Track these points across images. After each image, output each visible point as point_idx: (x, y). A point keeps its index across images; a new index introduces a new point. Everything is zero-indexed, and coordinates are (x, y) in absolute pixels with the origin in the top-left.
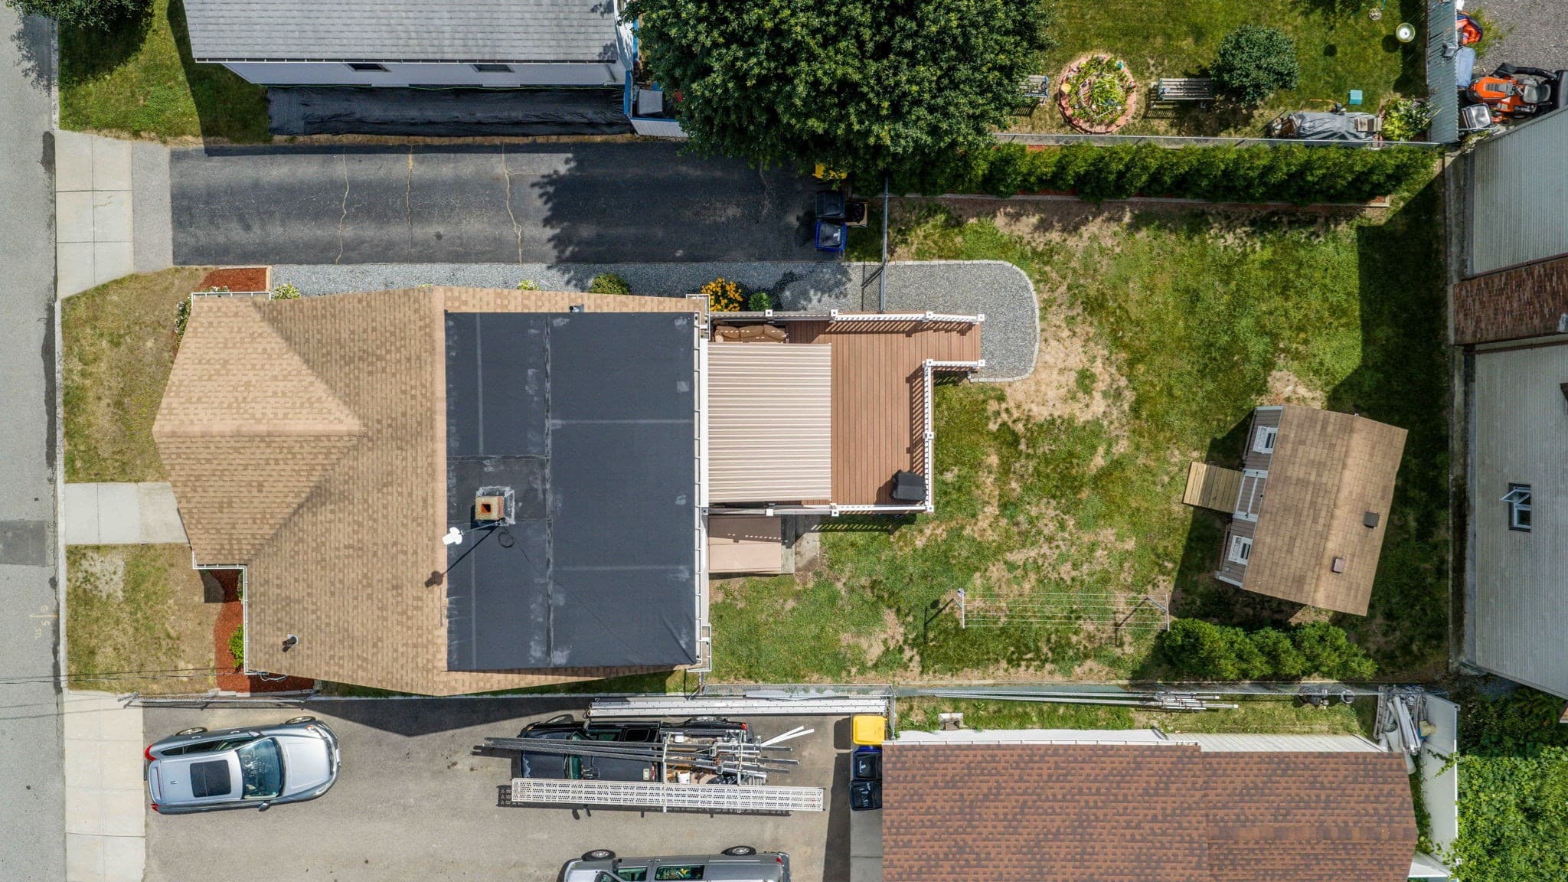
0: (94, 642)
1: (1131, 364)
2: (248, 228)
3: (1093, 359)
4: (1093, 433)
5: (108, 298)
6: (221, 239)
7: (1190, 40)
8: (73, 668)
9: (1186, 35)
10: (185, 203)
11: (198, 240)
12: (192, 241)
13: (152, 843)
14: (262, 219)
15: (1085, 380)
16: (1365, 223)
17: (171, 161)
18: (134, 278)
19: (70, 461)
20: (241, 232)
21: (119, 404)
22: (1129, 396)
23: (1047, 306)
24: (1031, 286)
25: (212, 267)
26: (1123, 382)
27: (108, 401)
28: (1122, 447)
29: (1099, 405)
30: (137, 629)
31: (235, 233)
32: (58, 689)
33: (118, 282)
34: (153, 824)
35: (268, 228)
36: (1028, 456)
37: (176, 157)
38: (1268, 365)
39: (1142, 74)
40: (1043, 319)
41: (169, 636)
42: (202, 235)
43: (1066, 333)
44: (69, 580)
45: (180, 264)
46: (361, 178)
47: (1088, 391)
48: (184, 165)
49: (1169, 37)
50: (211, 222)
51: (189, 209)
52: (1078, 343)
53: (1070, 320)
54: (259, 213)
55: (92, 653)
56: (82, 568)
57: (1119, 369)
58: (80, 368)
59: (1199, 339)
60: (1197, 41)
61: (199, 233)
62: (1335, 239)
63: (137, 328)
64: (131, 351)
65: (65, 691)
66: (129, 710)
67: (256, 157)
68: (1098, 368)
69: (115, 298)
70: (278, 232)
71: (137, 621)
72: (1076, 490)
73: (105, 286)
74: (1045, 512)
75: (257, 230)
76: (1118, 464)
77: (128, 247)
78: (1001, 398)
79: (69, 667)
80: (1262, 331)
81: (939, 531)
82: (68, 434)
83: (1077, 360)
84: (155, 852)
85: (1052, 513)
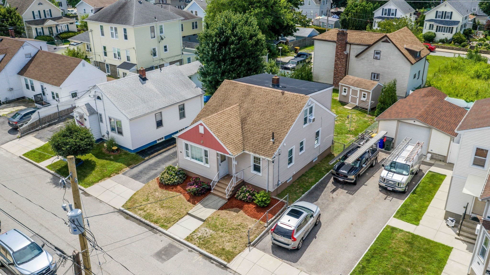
0: (221, 247)
8: (223, 258)
10: (136, 176)
13: (305, 270)
18: (137, 192)
19: (162, 226)
21: (162, 207)
25: (156, 178)
27: (158, 209)
30: (229, 233)
32: (225, 267)
34: (298, 267)
41: (239, 225)
44: (195, 244)
45: (147, 183)
50: (146, 174)
55: (223, 249)
56: (195, 238)
58: (142, 211)
63: (150, 195)
64: (154, 198)
65: (228, 265)
66: (251, 251)
71: (226, 231)
77: (129, 190)
79: (221, 259)
84: (309, 272)
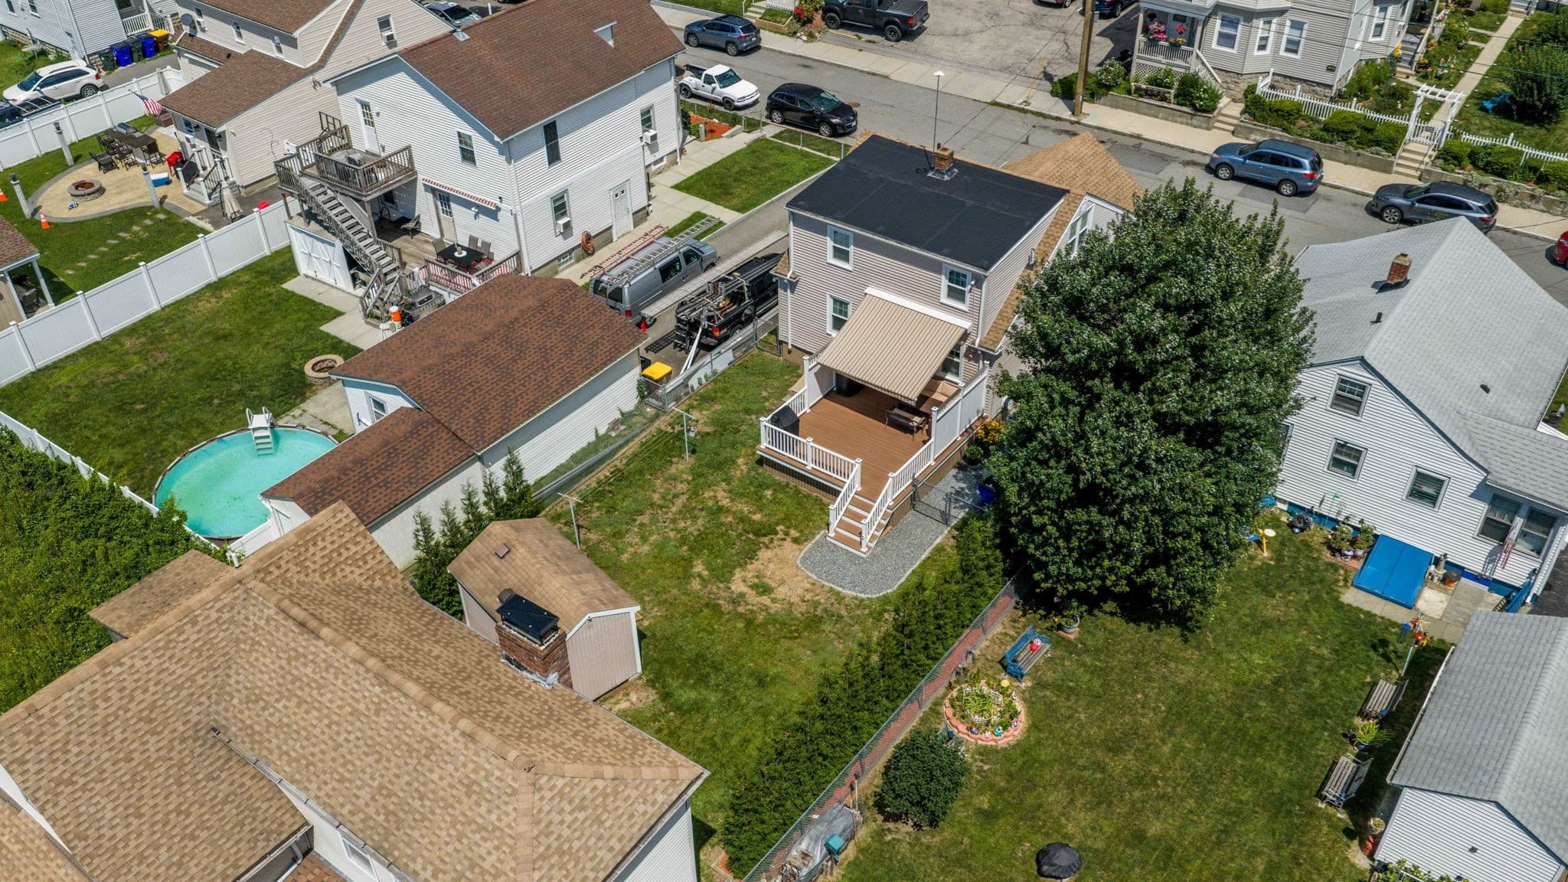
1: (750, 623)
3: (774, 601)
4: (722, 575)
7: (986, 806)
9: (992, 806)
15: (764, 589)
16: (714, 840)
22: (726, 607)
23: (840, 598)
24: (863, 596)
26: (740, 609)
28: (696, 585)
29: (738, 586)
36: (741, 535)
38: (666, 696)
39: (981, 754)
40: (831, 590)
43: (808, 597)
47: (754, 587)
49: (1001, 792)
52: (795, 599)
53: (816, 604)
57: (752, 611)
59: (730, 667)
60: (980, 811)
62: (721, 806)
68: (765, 600)
72: (691, 549)
74: (693, 527)
76: (687, 576)
78: (795, 541)
80: (697, 707)
81: (738, 473)
83: (781, 592)
85: (691, 529)
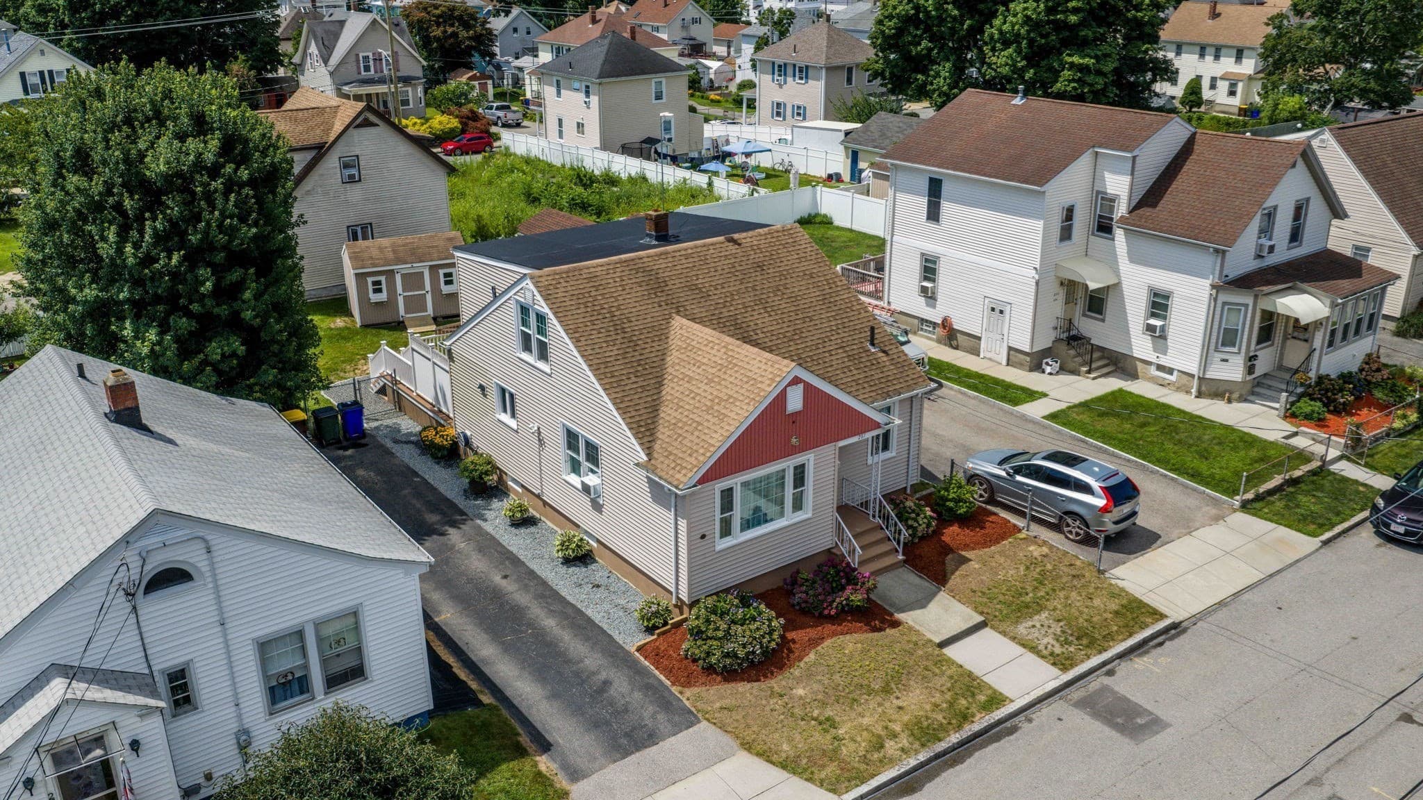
0: (1108, 615)
2: (607, 683)
5: (792, 753)
6: (637, 695)
10: (624, 741)
11: (655, 713)
12: (661, 717)
14: (588, 677)
17: (585, 777)
18: (748, 746)
19: (988, 705)
20: (615, 685)
21: (886, 690)
25: (675, 690)
27: (895, 701)
31: (621, 686)
33: (766, 755)
34: (1174, 535)
35: (593, 668)
37: (576, 775)
42: (648, 712)
44: (1088, 656)
45: (695, 716)
46: (486, 636)
48: (581, 762)
50: (626, 711)
51: (627, 735)
54: (583, 682)
55: (1117, 613)
56: (1064, 651)
58: (892, 743)
61: (646, 714)
63: (796, 711)
64: (824, 704)
65: (1173, 618)
67: (523, 711)
69: (785, 747)
70: (592, 661)
73: (783, 766)
75: (603, 675)
77: (720, 769)
79: (1152, 623)
82: (965, 717)
